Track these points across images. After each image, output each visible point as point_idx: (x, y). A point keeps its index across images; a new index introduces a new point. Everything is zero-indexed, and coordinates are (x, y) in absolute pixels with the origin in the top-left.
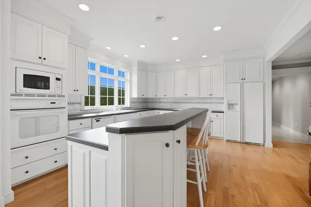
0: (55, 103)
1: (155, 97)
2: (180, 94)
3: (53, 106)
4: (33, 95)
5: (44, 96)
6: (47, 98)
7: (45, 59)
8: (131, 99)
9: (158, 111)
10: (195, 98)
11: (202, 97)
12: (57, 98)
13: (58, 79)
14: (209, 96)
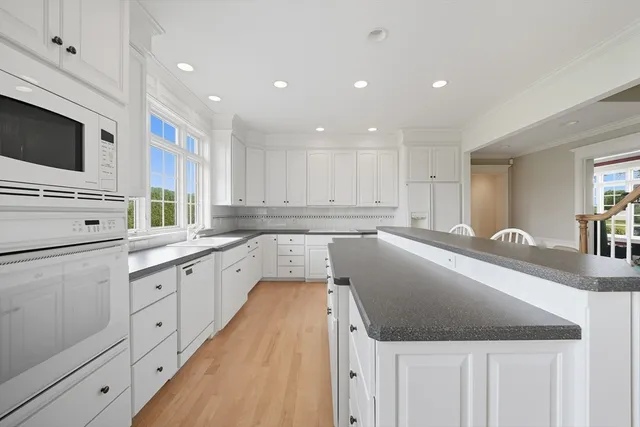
0: (97, 222)
1: (262, 204)
2: (318, 198)
3: (92, 233)
4: (32, 192)
5: (67, 194)
6: (76, 203)
7: (71, 50)
8: (215, 208)
9: (274, 236)
10: (348, 208)
11: (362, 205)
12: (103, 204)
13: (107, 137)
14: (375, 205)
